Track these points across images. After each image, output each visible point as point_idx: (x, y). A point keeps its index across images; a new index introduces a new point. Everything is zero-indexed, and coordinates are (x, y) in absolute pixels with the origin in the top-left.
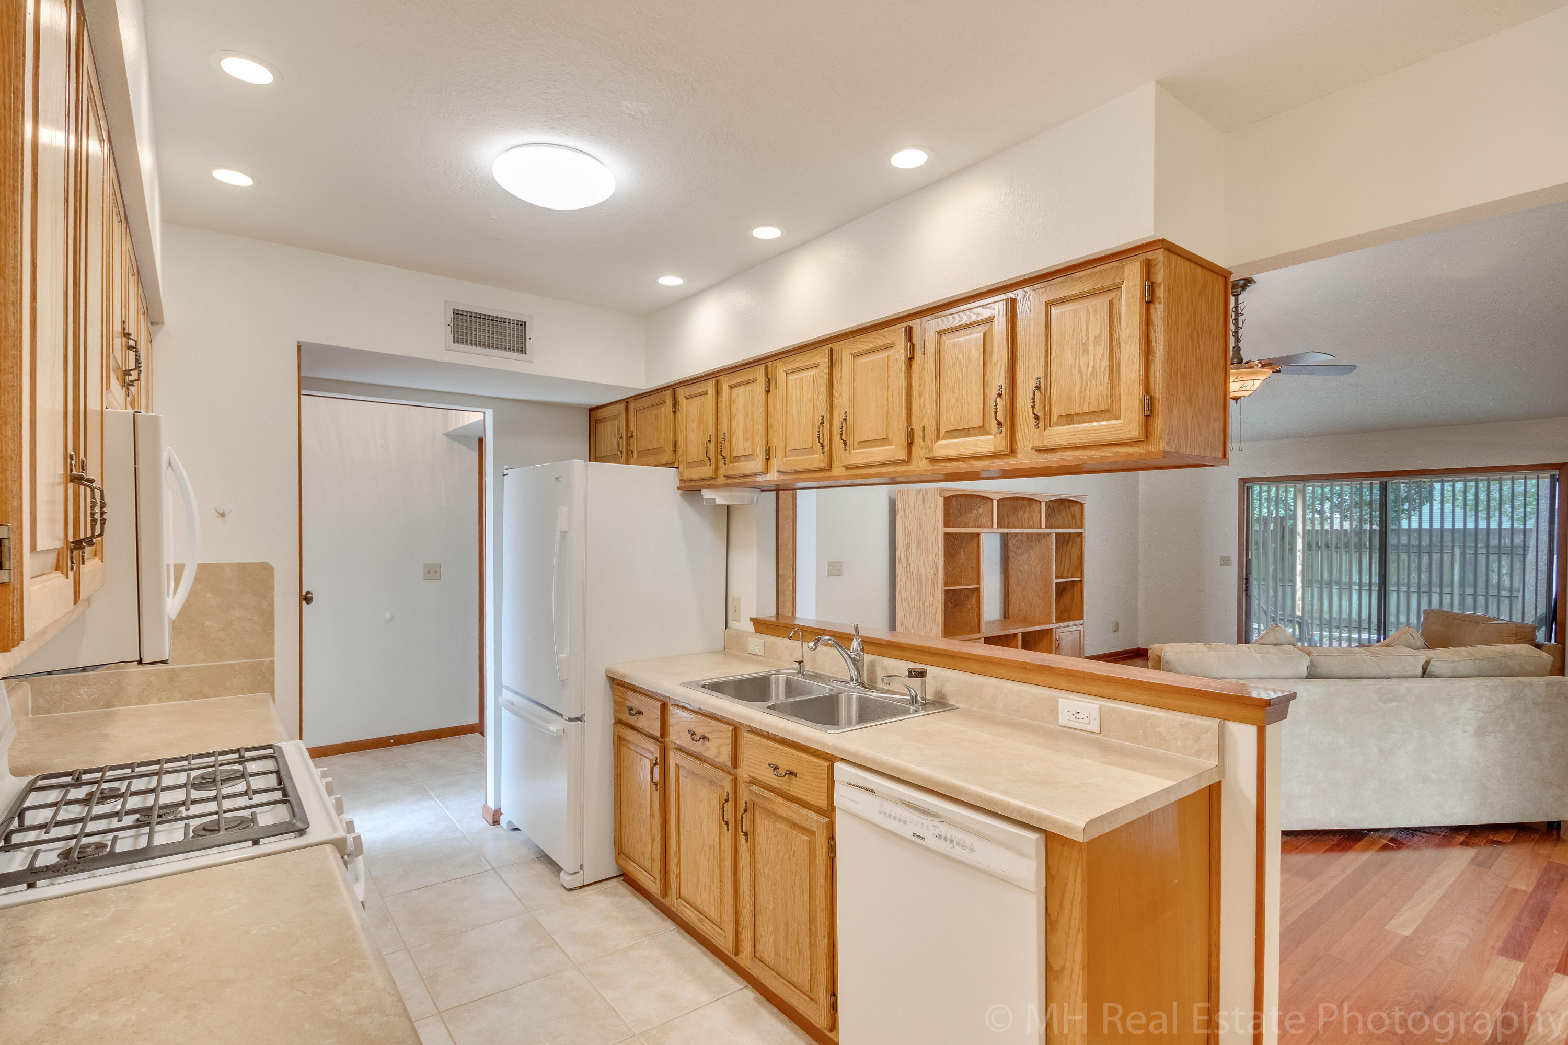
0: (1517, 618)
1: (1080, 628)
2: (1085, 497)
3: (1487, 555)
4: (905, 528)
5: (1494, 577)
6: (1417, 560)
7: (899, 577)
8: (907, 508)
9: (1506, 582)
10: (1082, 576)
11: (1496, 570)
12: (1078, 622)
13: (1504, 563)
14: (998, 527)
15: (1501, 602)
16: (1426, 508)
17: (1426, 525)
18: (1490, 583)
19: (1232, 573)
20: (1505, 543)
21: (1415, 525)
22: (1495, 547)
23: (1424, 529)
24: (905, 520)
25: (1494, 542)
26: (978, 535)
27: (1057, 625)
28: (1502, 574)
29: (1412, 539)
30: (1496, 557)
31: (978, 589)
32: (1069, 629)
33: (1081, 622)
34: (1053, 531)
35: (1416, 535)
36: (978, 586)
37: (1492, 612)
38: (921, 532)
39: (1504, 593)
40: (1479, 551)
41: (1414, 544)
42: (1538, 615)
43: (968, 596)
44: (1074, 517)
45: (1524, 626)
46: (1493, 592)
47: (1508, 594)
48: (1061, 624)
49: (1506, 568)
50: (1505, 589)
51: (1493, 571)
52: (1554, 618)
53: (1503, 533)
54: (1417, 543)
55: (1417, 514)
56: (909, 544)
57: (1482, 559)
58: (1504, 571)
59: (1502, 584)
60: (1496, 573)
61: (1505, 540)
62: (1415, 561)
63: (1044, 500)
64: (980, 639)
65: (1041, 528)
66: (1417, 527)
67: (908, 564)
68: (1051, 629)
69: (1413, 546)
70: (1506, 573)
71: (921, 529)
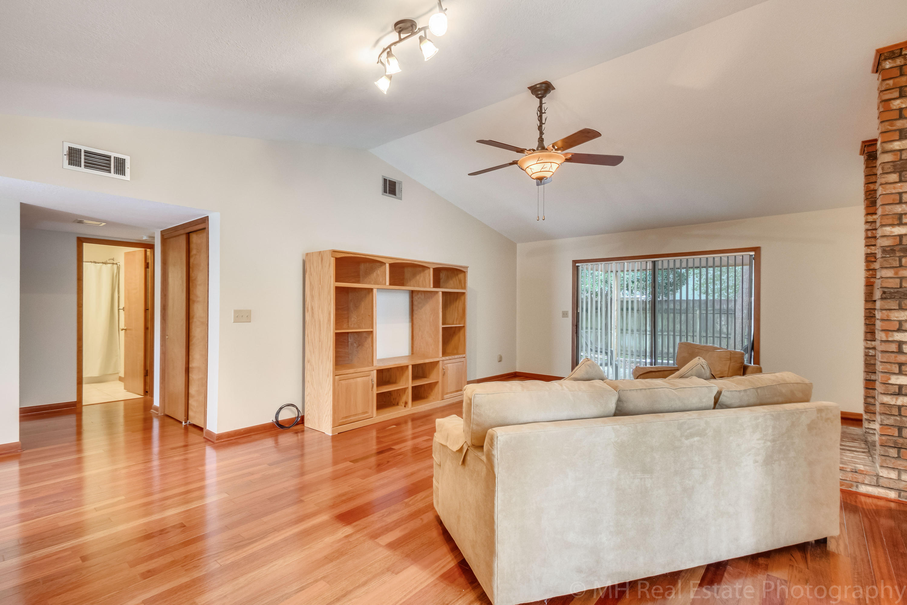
0: (731, 348)
1: (463, 360)
2: (467, 267)
3: (714, 314)
4: (311, 283)
5: (718, 327)
6: (679, 317)
7: (307, 322)
8: (312, 268)
9: (724, 330)
10: (465, 323)
11: (719, 323)
12: (461, 356)
13: (723, 319)
14: (390, 284)
15: (722, 341)
16: (684, 288)
17: (684, 298)
18: (715, 329)
19: (569, 322)
20: (723, 308)
21: (678, 297)
22: (718, 309)
23: (683, 300)
24: (311, 277)
25: (717, 307)
26: (372, 289)
27: (444, 358)
28: (722, 325)
29: (676, 306)
30: (718, 315)
31: (372, 332)
32: (454, 361)
33: (464, 356)
34: (440, 290)
35: (678, 303)
36: (371, 330)
37: (717, 345)
38: (320, 286)
39: (723, 335)
40: (709, 312)
41: (677, 308)
42: (743, 346)
43: (366, 337)
44: (460, 281)
45: (736, 353)
46: (717, 335)
47: (725, 336)
48: (447, 358)
49: (724, 321)
50: (724, 333)
51: (717, 323)
52: (752, 348)
53: (722, 302)
54: (679, 308)
55: (679, 292)
56: (313, 296)
57: (710, 316)
58: (723, 323)
59: (722, 330)
60: (719, 324)
61: (723, 306)
62: (678, 318)
63: (432, 267)
64: (373, 371)
65: (430, 287)
66: (679, 299)
67: (313, 313)
68: (438, 362)
69: (677, 309)
70: (724, 325)
71: (320, 284)
